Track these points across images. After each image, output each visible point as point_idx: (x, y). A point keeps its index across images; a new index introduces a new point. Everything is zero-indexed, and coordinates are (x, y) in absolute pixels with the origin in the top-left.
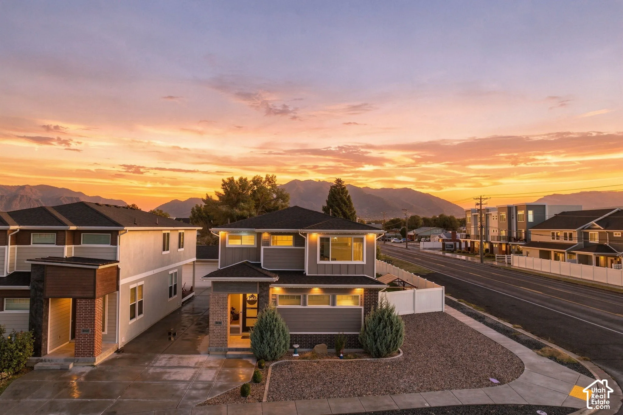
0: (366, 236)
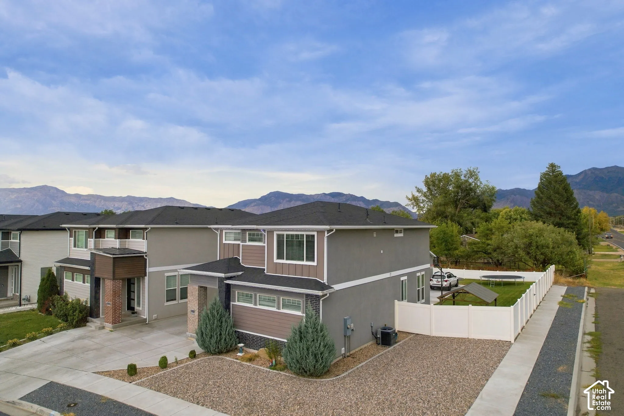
0: (316, 232)
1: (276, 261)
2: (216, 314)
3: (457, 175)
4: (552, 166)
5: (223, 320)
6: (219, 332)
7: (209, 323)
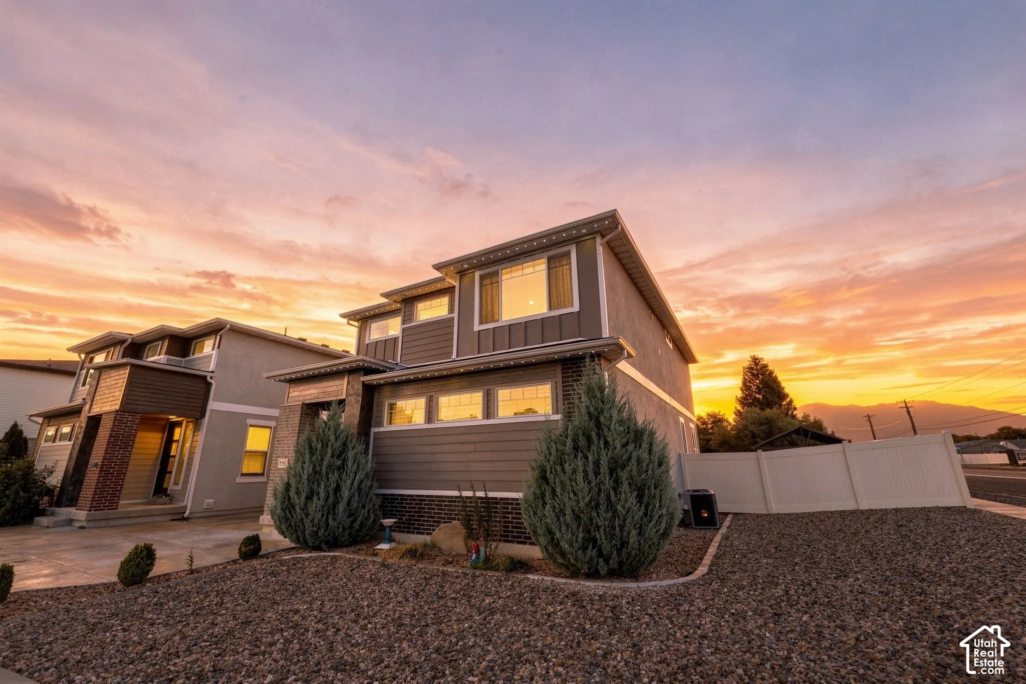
0: (574, 245)
1: (478, 327)
2: (332, 438)
5: (349, 455)
6: (335, 484)
7: (310, 458)
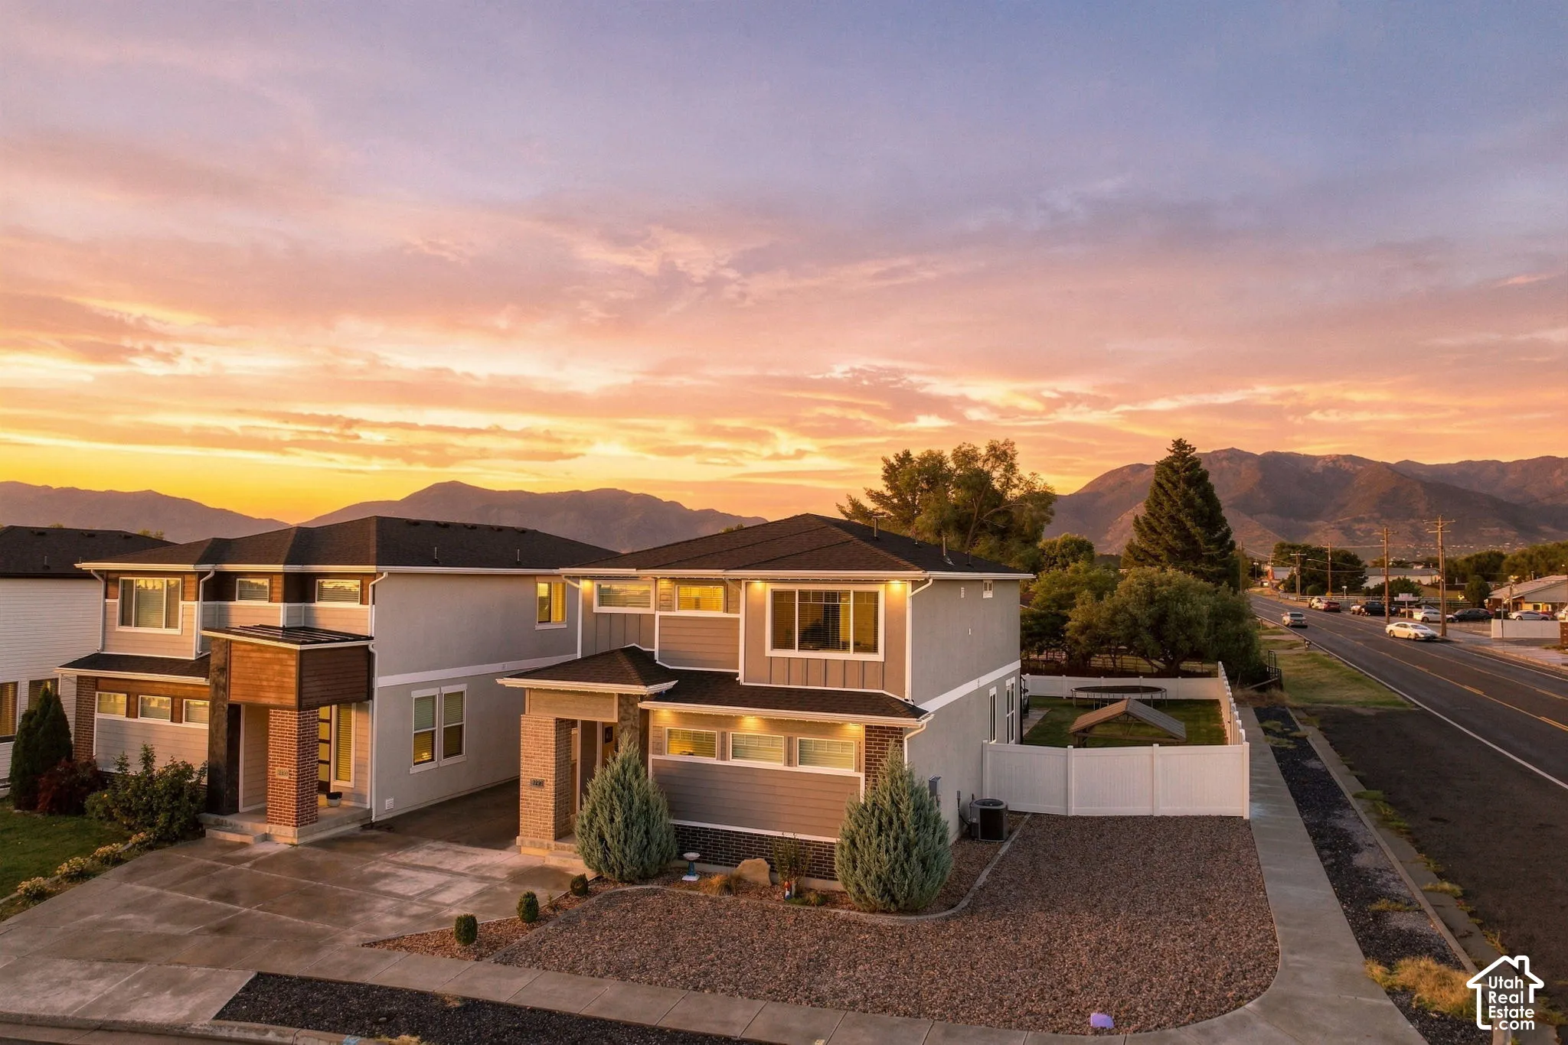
0: (884, 585)
1: (769, 652)
3: (966, 457)
4: (1179, 444)
